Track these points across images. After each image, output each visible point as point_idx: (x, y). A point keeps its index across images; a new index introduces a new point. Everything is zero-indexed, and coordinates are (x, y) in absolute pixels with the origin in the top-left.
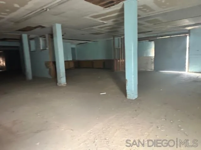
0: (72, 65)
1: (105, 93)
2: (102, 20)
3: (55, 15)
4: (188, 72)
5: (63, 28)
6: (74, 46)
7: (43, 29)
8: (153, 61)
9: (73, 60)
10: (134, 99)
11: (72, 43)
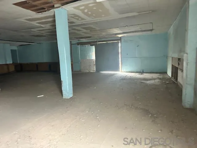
1: (43, 96)
2: (39, 23)
4: (121, 72)
6: (15, 48)
8: (95, 63)
9: (13, 63)
10: (69, 98)
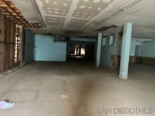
0: (134, 60)
3: (130, 14)
5: (133, 26)
6: (138, 44)
7: (116, 28)
9: (135, 55)
11: (137, 41)
